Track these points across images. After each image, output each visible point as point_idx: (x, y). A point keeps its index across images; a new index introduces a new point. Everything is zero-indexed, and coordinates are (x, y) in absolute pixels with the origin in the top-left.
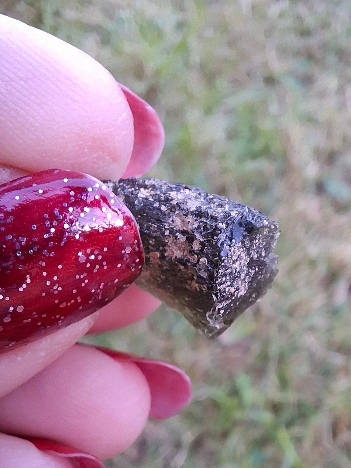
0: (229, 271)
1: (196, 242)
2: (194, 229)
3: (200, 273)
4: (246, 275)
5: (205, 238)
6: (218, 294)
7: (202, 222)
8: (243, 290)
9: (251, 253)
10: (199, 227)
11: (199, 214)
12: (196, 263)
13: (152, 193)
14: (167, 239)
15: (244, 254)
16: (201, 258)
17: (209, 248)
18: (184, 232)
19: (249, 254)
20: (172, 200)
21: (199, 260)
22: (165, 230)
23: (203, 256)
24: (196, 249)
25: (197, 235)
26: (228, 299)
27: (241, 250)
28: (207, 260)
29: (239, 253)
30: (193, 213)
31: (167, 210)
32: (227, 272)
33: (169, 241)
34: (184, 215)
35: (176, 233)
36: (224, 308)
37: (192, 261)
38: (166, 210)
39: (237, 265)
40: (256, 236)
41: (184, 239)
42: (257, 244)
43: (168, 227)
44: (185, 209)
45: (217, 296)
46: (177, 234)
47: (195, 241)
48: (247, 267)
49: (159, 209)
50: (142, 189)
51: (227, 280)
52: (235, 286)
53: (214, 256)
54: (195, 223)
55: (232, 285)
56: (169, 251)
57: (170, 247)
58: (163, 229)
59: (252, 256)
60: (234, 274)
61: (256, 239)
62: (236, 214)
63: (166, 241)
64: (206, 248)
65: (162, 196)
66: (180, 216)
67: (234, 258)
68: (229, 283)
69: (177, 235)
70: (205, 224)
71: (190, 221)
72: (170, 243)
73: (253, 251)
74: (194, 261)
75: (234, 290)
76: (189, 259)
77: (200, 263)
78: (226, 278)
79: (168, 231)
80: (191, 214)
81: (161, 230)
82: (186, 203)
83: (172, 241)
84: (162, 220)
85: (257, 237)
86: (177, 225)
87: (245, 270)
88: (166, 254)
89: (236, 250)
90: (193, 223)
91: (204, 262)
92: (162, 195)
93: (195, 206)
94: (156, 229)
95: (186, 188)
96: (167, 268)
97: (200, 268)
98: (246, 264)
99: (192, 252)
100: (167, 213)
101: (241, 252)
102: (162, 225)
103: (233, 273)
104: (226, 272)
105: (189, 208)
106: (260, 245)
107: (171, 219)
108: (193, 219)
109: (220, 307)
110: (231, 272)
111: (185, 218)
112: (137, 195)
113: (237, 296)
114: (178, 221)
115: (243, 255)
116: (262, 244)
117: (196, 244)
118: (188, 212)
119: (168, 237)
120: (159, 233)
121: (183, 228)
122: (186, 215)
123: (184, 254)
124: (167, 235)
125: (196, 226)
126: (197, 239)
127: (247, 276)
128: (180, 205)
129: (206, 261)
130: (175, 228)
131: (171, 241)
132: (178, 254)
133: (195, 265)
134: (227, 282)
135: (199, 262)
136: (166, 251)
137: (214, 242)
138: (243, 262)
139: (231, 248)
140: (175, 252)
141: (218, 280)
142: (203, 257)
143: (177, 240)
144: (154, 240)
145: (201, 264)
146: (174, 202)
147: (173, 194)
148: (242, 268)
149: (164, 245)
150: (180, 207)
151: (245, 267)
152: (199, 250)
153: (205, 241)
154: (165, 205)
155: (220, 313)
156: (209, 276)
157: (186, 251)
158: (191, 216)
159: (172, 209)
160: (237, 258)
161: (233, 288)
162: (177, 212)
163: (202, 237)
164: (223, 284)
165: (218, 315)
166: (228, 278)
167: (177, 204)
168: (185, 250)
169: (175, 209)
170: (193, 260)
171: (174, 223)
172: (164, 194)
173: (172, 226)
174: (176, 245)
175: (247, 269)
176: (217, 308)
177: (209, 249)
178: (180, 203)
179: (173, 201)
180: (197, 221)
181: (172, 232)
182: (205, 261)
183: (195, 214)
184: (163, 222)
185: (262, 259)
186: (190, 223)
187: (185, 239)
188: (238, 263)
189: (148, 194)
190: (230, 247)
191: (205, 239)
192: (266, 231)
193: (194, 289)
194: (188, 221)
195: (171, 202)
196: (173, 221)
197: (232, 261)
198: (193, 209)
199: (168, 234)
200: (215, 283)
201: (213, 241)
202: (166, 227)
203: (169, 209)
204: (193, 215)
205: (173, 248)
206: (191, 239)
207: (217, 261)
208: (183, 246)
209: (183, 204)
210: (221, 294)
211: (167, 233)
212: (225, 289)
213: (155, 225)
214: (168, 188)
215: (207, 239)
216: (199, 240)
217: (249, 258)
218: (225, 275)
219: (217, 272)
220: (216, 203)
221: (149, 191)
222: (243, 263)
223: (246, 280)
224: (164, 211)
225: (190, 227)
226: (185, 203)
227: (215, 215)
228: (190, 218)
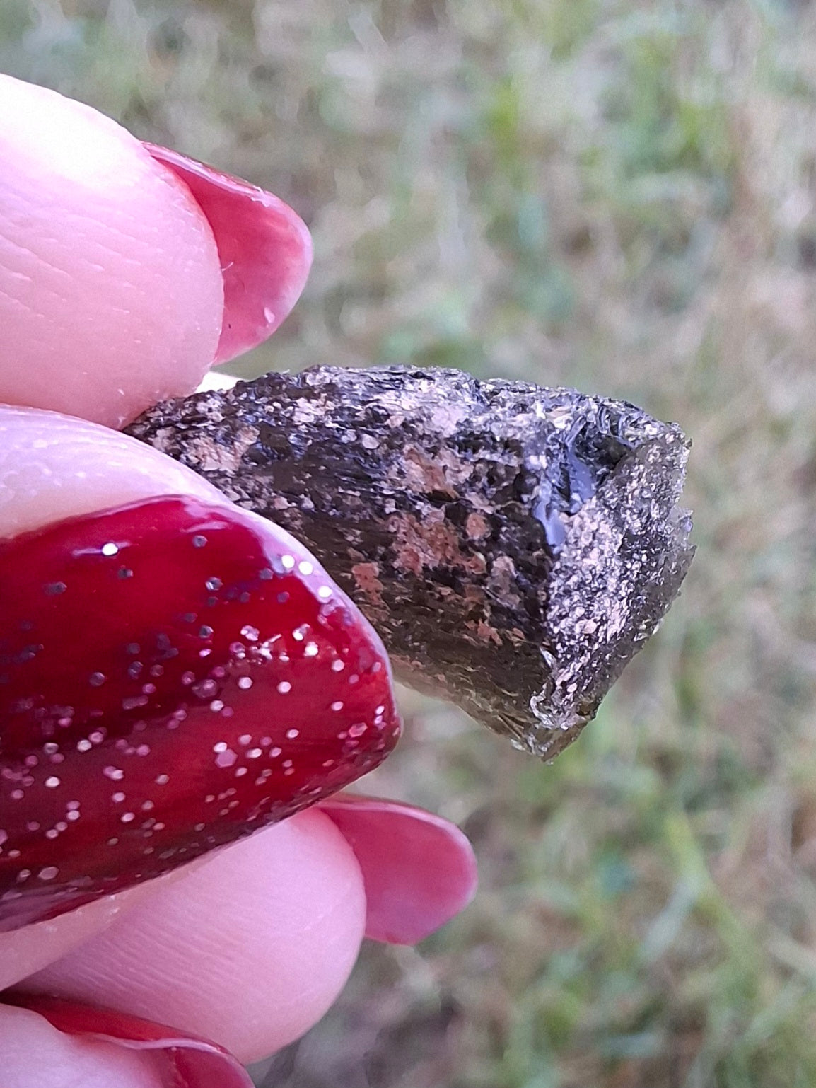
0: (575, 579)
1: (474, 519)
2: (463, 485)
3: (498, 600)
4: (620, 579)
5: (497, 504)
6: (555, 645)
7: (480, 461)
8: (618, 621)
9: (625, 518)
10: (475, 477)
11: (468, 441)
12: (485, 575)
13: (331, 405)
14: (393, 524)
15: (607, 526)
16: (495, 559)
17: (513, 528)
18: (436, 498)
19: (619, 524)
20: (388, 416)
21: (489, 566)
22: (384, 501)
23: (500, 552)
24: (476, 538)
25: (474, 498)
26: (582, 653)
27: (599, 516)
28: (513, 562)
29: (594, 527)
30: (451, 442)
31: (378, 447)
32: (570, 583)
33: (400, 526)
34: (428, 450)
35: (415, 504)
36: (575, 678)
37: (473, 571)
38: (377, 445)
39: (593, 560)
40: (630, 473)
41: (439, 515)
42: (636, 493)
43: (391, 490)
44: (429, 436)
45: (554, 652)
46: (420, 505)
47: (471, 516)
48: (620, 558)
49: (357, 447)
50: (301, 402)
51: (575, 603)
52: (597, 615)
53: (531, 547)
54: (462, 467)
55: (588, 615)
56: (404, 553)
57: (405, 542)
58: (378, 497)
59: (627, 527)
60: (590, 583)
61: (630, 479)
62: (568, 421)
63: (392, 529)
64: (504, 529)
65: (359, 411)
66: (419, 455)
67: (584, 542)
68: (580, 611)
69: (417, 507)
70: (491, 467)
71: (449, 465)
72: (404, 533)
73: (628, 512)
74: (477, 569)
75: (594, 626)
76: (463, 565)
77: (495, 572)
78: (571, 600)
79: (393, 502)
80: (449, 446)
81: (373, 502)
82: (429, 417)
83: (407, 526)
84: (372, 476)
85: (632, 474)
86: (415, 480)
87: (616, 568)
88: (396, 564)
89: (585, 519)
90: (457, 469)
91: (507, 569)
92: (359, 408)
93: (455, 422)
94: (359, 502)
95: (417, 376)
96: (405, 598)
97: (498, 585)
98: (616, 550)
99: (466, 547)
100: (380, 453)
101: (600, 521)
102: (374, 487)
103: (587, 582)
104: (568, 583)
105: (438, 431)
106: (645, 492)
107: (395, 468)
108: (456, 457)
109: (566, 678)
110: (583, 582)
111: (433, 458)
112: (290, 419)
113: (605, 639)
114: (415, 470)
115: (605, 529)
116: (649, 488)
117: (474, 525)
118: (439, 441)
119: (396, 518)
120: (369, 510)
121: (432, 487)
122: (434, 451)
123: (444, 555)
124: (391, 513)
125: (465, 475)
126: (476, 510)
127: (621, 581)
128: (412, 425)
129: (512, 566)
130: (409, 491)
131: (405, 528)
132: (430, 558)
133: (480, 581)
134: (574, 609)
135: (492, 570)
136: (394, 556)
137: (525, 509)
138: (606, 547)
139: (572, 518)
140: (421, 555)
141: (551, 610)
142: (501, 555)
143: (422, 522)
144: (358, 532)
145: (497, 574)
146: (395, 422)
147: (387, 400)
148: (608, 564)
149: (388, 539)
150: (413, 431)
151: (613, 560)
152: (486, 539)
153: (497, 511)
154: (371, 434)
155: (568, 693)
156: (525, 603)
157: (450, 548)
158: (449, 452)
159: (394, 440)
160: (591, 540)
161: (591, 621)
162: (407, 447)
163: (487, 502)
164: (566, 616)
165: (564, 699)
166: (576, 597)
167: (403, 425)
168: (447, 544)
169: (402, 439)
170: (474, 568)
171: (405, 477)
172: (363, 403)
173: (401, 486)
174: (421, 536)
175: (621, 564)
176: (558, 683)
177: (515, 532)
178: (413, 421)
179: (392, 417)
180: (468, 460)
181: (404, 502)
182: (508, 565)
183: (458, 443)
184: (375, 480)
185: (654, 528)
186: (448, 472)
187: (443, 515)
188: (594, 554)
189: (320, 413)
190: (570, 514)
191: (499, 507)
192: (655, 451)
193: (486, 641)
194: (442, 464)
195: (388, 422)
196: (400, 473)
197: (579, 552)
198: (451, 430)
199: (394, 509)
200: (546, 620)
201: (520, 509)
202: (385, 492)
203: (385, 441)
204: (453, 448)
205: (415, 544)
206: (457, 513)
207: (539, 559)
208: (441, 536)
209: (421, 421)
210: (564, 646)
211: (390, 507)
212: (571, 628)
213: (355, 490)
214: (371, 384)
215: (504, 506)
216: (482, 511)
217: (621, 533)
218: (568, 593)
219: (547, 589)
220: (509, 404)
221: (320, 402)
222: (608, 550)
223: (620, 592)
224: (372, 450)
225: (450, 481)
226: (424, 419)
227: (514, 438)
228: (447, 458)
